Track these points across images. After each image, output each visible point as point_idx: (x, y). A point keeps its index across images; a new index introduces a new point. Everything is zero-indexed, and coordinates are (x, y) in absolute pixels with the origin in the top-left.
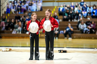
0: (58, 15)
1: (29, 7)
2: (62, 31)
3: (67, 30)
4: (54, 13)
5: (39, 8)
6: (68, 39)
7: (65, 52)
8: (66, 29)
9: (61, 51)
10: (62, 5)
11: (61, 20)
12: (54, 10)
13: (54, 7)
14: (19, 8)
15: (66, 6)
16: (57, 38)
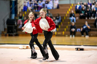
0: (75, 13)
1: (46, 5)
2: (79, 29)
3: (84, 27)
4: (71, 11)
5: (56, 6)
6: (85, 36)
7: (82, 49)
8: (83, 27)
9: (78, 48)
10: (79, 3)
11: (77, 18)
12: (71, 7)
13: (71, 5)
14: (36, 5)
15: (83, 4)
16: (74, 36)
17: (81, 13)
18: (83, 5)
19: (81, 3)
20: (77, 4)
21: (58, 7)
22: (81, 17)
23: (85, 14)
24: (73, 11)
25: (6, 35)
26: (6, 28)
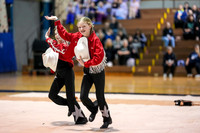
0: (173, 27)
1: (114, 10)
2: (182, 62)
3: (193, 57)
5: (133, 12)
6: (194, 76)
7: (188, 104)
8: (190, 57)
9: (179, 102)
10: (181, 7)
11: (179, 38)
12: (165, 16)
13: (164, 10)
14: (92, 12)
15: (189, 8)
16: (171, 75)
17: (187, 27)
18: (191, 12)
19: (187, 6)
20: (179, 9)
21: (139, 15)
22: (186, 37)
23: (194, 29)
24: (169, 24)
25: (31, 74)
26: (32, 57)
